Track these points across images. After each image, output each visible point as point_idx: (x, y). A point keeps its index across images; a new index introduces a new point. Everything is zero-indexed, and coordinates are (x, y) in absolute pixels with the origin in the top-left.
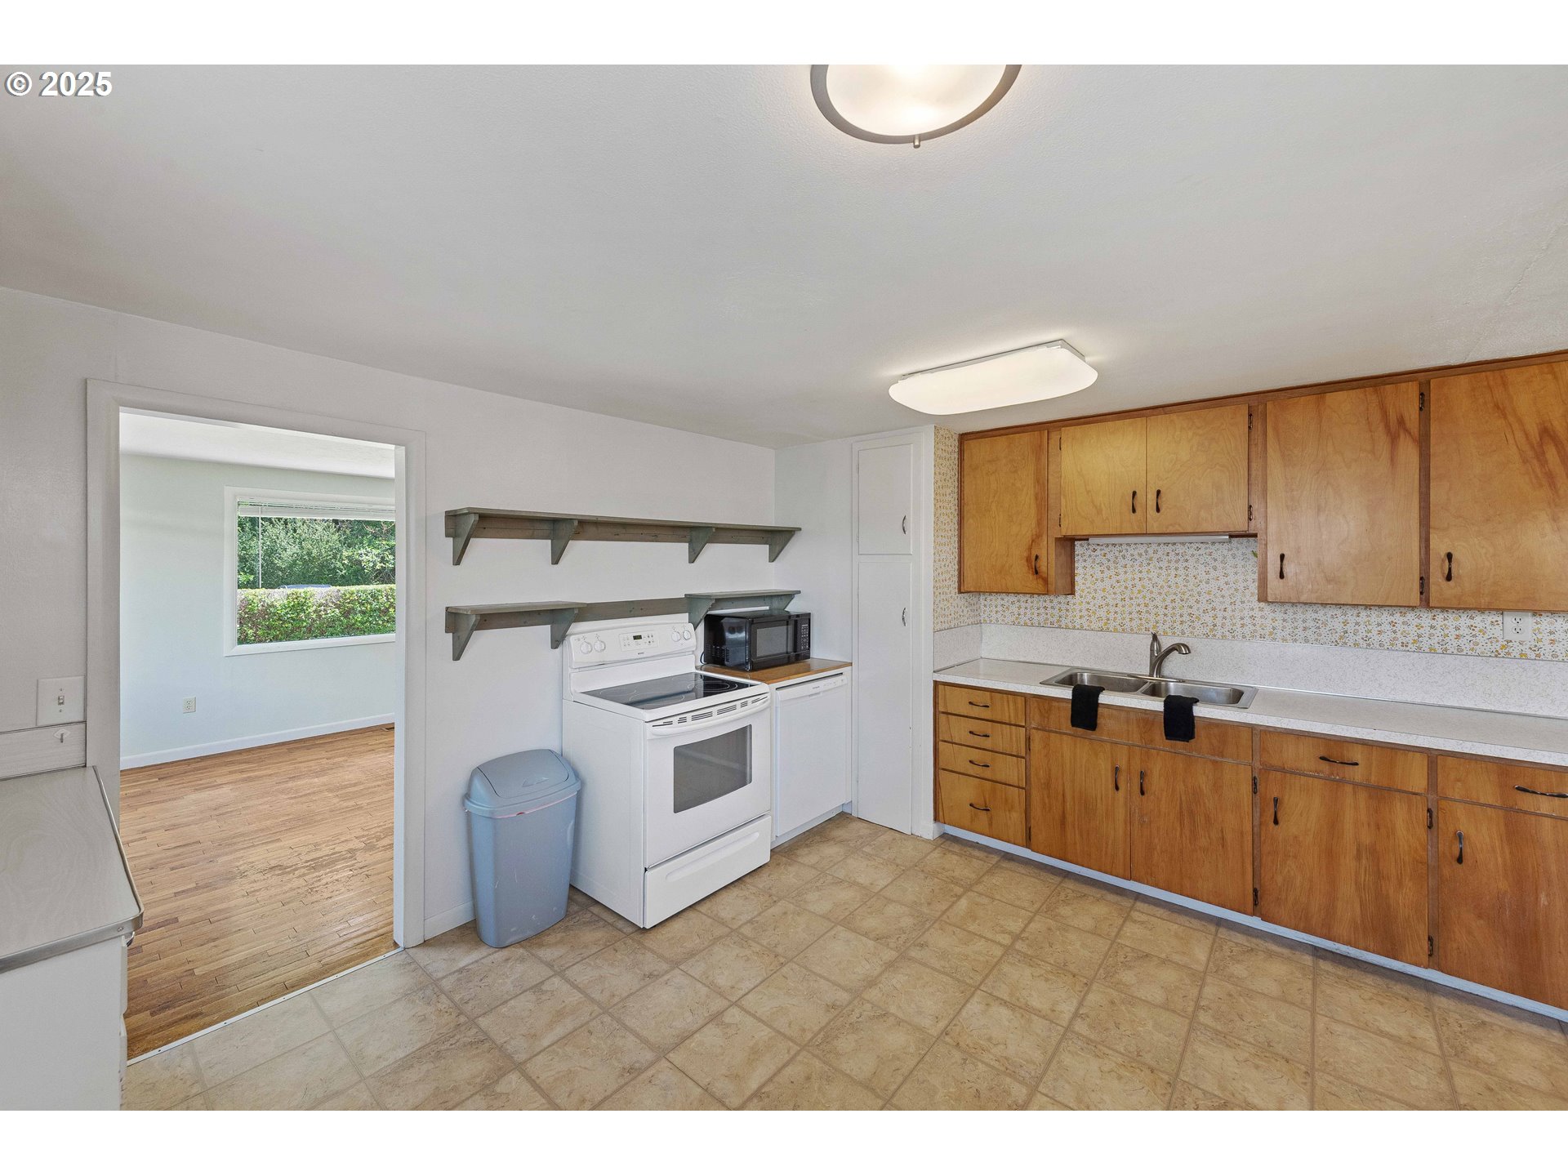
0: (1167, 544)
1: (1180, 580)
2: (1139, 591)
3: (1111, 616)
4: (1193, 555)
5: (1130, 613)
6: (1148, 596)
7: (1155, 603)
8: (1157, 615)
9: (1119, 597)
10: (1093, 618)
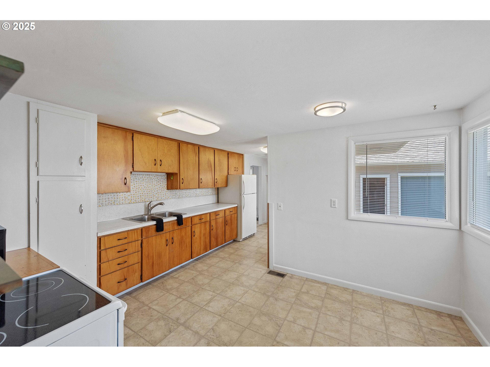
0: (147, 175)
1: (151, 185)
2: (141, 189)
3: (132, 198)
4: (154, 178)
5: (138, 197)
6: (143, 190)
7: (145, 192)
8: (145, 196)
9: (135, 192)
10: (127, 200)
